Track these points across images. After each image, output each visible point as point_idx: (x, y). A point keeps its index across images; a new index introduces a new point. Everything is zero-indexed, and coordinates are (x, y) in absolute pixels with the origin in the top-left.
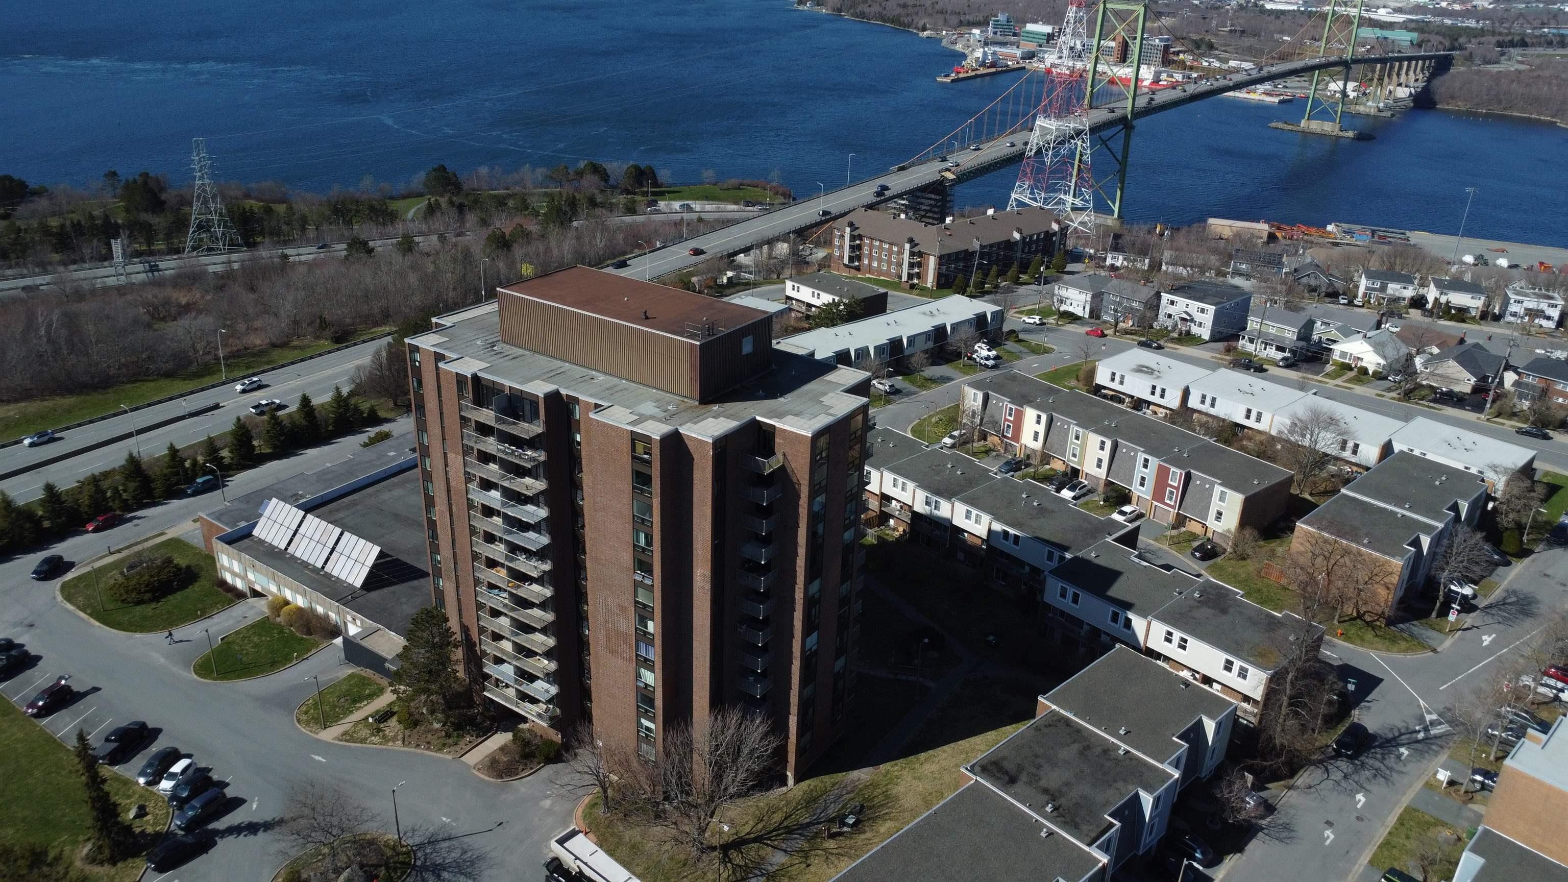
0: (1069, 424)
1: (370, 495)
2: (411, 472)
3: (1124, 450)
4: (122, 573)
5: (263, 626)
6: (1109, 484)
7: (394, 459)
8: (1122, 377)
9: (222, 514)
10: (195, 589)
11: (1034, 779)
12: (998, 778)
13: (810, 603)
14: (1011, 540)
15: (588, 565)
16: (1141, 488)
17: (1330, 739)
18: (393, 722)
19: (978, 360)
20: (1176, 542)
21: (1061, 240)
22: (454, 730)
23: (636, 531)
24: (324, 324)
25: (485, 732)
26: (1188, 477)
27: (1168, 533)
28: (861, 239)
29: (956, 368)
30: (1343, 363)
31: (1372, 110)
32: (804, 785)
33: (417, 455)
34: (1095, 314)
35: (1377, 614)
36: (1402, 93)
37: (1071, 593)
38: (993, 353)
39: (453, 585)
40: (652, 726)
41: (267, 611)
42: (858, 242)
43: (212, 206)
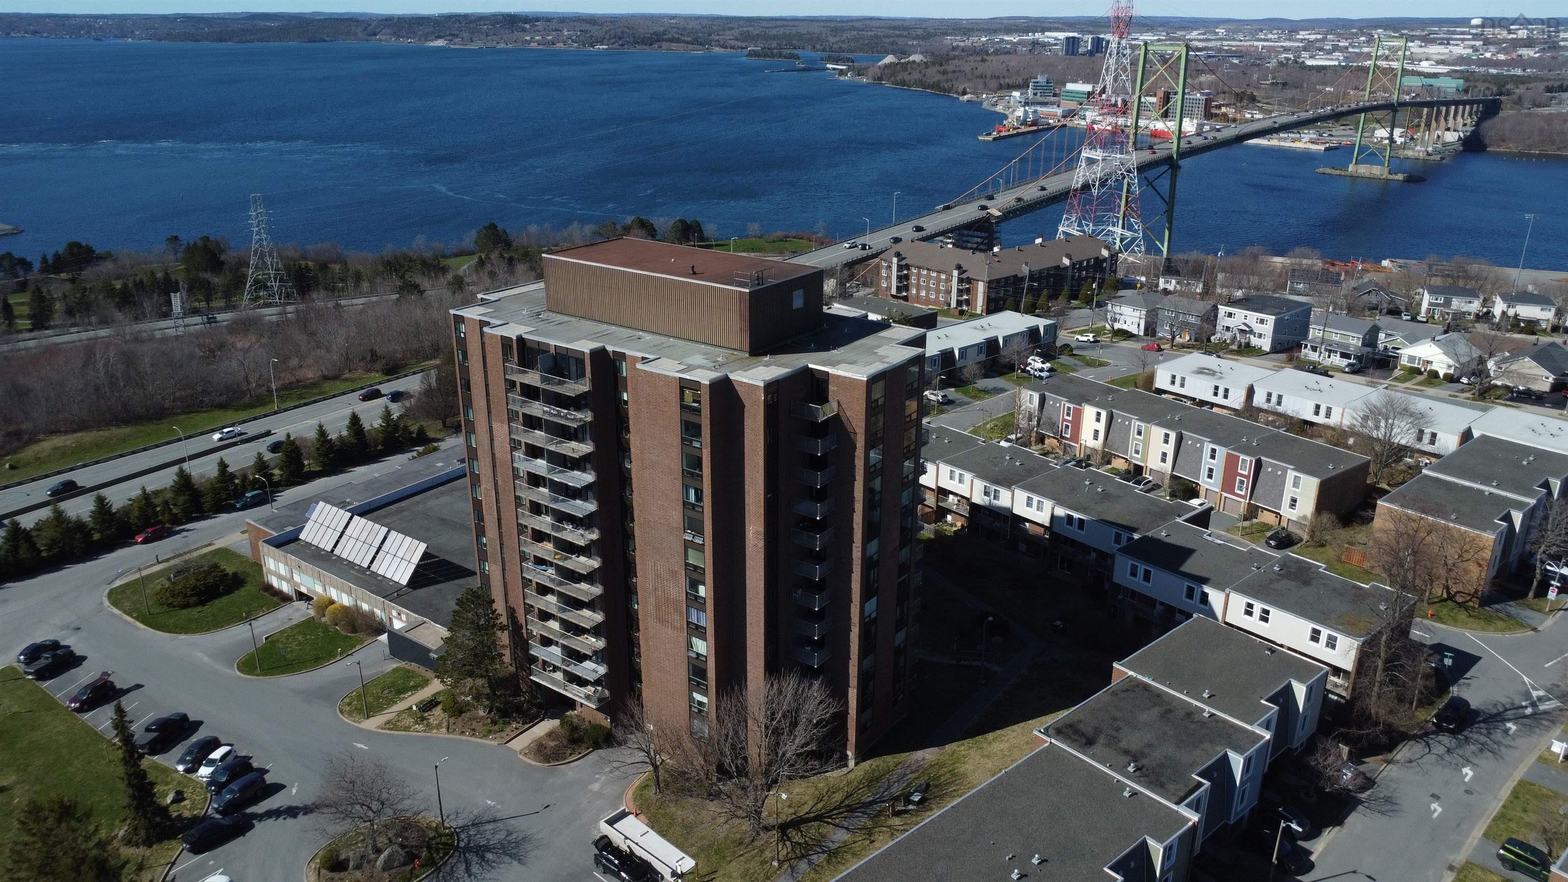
0: (1130, 420)
1: (418, 503)
2: (459, 481)
3: (1190, 442)
4: (169, 579)
5: (308, 625)
6: (1173, 477)
7: (442, 468)
8: (1183, 379)
9: (269, 521)
10: (240, 594)
11: (1112, 741)
12: (1075, 741)
13: (868, 564)
14: (1076, 524)
15: (637, 533)
16: (1209, 480)
17: (1428, 715)
18: (438, 711)
19: (1032, 372)
20: (1248, 533)
21: (1112, 265)
22: (500, 717)
23: (686, 487)
24: (374, 357)
25: (532, 719)
26: (1259, 465)
27: (1240, 524)
28: (908, 269)
29: (1010, 380)
30: (1411, 367)
31: (1421, 154)
32: (866, 765)
33: (466, 464)
34: (1150, 330)
35: (1469, 594)
36: (1451, 137)
37: (1142, 572)
38: (1047, 365)
39: (499, 568)
40: (705, 700)
41: (312, 613)
42: (905, 272)
43: (268, 260)
